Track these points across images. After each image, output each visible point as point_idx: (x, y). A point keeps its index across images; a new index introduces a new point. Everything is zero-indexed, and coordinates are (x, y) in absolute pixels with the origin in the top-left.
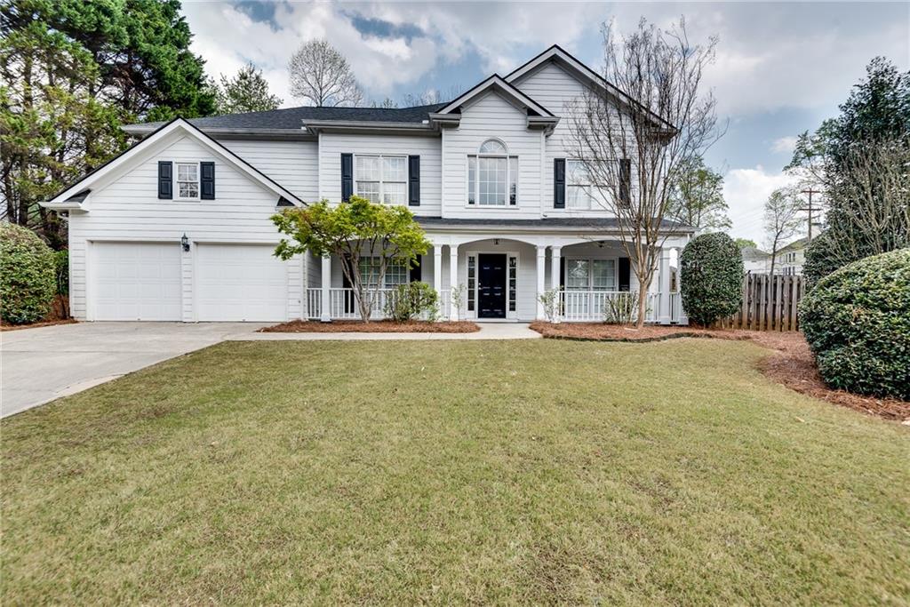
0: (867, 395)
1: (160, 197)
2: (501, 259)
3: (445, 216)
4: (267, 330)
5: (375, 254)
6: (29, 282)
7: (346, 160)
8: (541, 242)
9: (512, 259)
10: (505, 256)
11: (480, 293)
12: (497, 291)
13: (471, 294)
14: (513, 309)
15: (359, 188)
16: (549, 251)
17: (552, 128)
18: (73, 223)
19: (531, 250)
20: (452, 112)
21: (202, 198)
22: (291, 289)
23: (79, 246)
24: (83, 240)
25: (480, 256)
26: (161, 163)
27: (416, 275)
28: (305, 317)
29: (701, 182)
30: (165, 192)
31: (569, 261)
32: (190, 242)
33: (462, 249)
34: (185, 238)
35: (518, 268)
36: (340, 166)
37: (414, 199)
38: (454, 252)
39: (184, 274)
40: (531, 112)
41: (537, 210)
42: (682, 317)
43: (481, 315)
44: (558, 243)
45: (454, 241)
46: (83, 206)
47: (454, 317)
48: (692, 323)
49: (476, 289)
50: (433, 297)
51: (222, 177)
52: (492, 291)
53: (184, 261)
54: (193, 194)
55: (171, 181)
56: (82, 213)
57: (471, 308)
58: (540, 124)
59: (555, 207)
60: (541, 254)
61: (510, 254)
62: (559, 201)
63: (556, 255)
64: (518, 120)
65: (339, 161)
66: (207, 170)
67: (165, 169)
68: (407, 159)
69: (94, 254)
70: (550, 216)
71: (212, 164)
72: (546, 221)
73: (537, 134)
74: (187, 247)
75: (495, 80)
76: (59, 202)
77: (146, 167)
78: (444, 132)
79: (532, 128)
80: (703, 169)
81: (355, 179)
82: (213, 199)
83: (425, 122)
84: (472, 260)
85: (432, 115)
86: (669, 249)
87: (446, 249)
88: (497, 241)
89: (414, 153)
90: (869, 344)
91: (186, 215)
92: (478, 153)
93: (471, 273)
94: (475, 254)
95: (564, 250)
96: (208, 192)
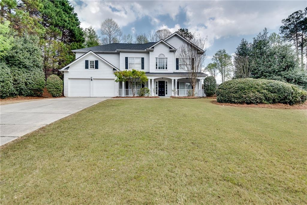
0: (221, 103)
1: (86, 68)
2: (164, 82)
3: (150, 72)
4: (113, 98)
5: (133, 81)
6: (59, 88)
7: (127, 59)
8: (173, 78)
9: (166, 82)
10: (164, 81)
11: (159, 90)
12: (163, 90)
13: (157, 90)
14: (167, 94)
15: (129, 65)
16: (174, 80)
17: (175, 51)
18: (65, 74)
19: (170, 80)
20: (152, 48)
21: (95, 69)
22: (116, 89)
23: (66, 80)
24: (68, 78)
25: (159, 81)
26: (86, 61)
27: (143, 86)
28: (118, 96)
29: (225, 58)
30: (87, 67)
31: (180, 82)
32: (93, 79)
33: (155, 80)
34: (91, 78)
35: (168, 84)
36: (125, 60)
37: (143, 68)
38: (153, 80)
39: (91, 86)
40: (170, 48)
41: (172, 71)
42: (205, 95)
43: (159, 95)
44: (177, 78)
45: (153, 78)
46: (68, 70)
47: (153, 95)
48: (207, 96)
49: (158, 89)
50: (149, 91)
51: (100, 64)
52: (162, 90)
53: (91, 83)
54: (93, 68)
55: (88, 65)
56: (67, 72)
57: (157, 94)
58: (172, 50)
59: (176, 70)
60: (173, 81)
61: (166, 81)
62: (177, 68)
63: (176, 81)
64: (167, 50)
65: (125, 59)
66: (97, 62)
67: (87, 62)
68: (141, 58)
69: (70, 81)
70: (175, 72)
71: (98, 61)
72: (174, 73)
73: (172, 53)
74: (92, 80)
75: (162, 40)
76: (63, 70)
77: (82, 61)
78: (150, 52)
79: (171, 51)
80: (225, 54)
81: (128, 63)
82: (98, 69)
83: (146, 50)
84: (157, 82)
85: (147, 49)
86: (202, 80)
87: (151, 80)
88: (163, 78)
89: (143, 57)
90: (221, 95)
91: (92, 72)
92: (158, 57)
93: (157, 85)
94: (157, 81)
95: (178, 80)
96: (97, 67)
